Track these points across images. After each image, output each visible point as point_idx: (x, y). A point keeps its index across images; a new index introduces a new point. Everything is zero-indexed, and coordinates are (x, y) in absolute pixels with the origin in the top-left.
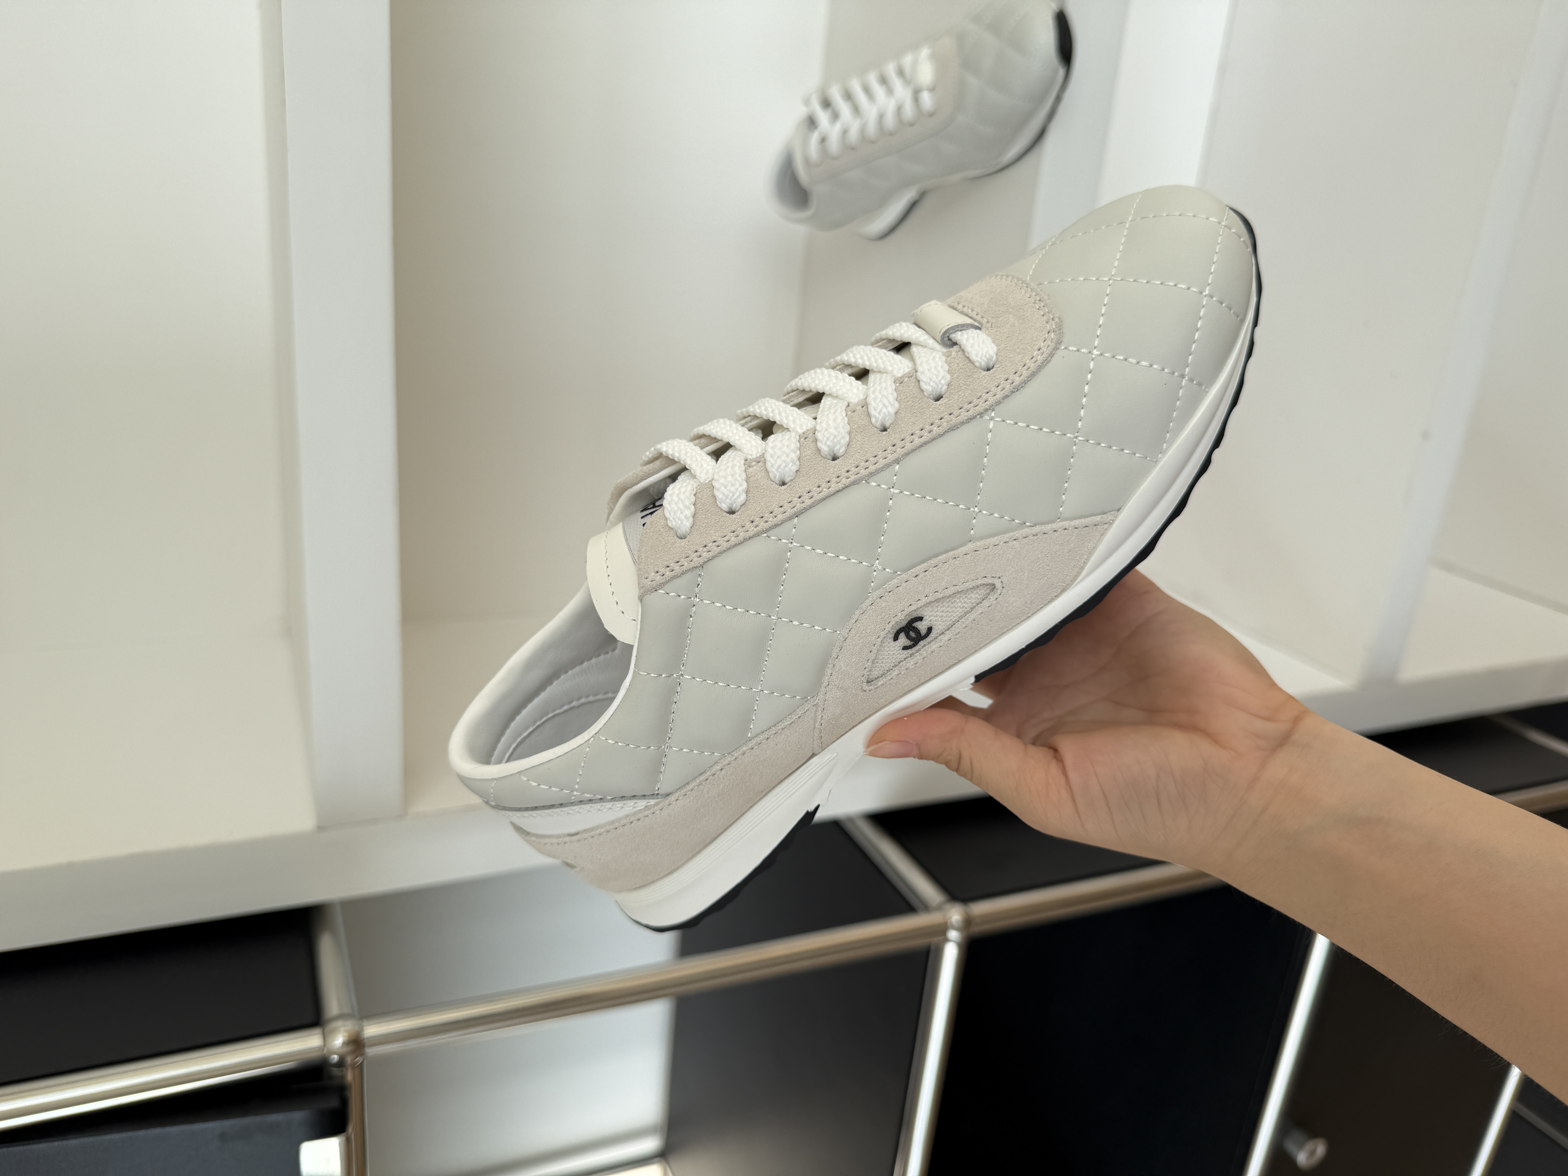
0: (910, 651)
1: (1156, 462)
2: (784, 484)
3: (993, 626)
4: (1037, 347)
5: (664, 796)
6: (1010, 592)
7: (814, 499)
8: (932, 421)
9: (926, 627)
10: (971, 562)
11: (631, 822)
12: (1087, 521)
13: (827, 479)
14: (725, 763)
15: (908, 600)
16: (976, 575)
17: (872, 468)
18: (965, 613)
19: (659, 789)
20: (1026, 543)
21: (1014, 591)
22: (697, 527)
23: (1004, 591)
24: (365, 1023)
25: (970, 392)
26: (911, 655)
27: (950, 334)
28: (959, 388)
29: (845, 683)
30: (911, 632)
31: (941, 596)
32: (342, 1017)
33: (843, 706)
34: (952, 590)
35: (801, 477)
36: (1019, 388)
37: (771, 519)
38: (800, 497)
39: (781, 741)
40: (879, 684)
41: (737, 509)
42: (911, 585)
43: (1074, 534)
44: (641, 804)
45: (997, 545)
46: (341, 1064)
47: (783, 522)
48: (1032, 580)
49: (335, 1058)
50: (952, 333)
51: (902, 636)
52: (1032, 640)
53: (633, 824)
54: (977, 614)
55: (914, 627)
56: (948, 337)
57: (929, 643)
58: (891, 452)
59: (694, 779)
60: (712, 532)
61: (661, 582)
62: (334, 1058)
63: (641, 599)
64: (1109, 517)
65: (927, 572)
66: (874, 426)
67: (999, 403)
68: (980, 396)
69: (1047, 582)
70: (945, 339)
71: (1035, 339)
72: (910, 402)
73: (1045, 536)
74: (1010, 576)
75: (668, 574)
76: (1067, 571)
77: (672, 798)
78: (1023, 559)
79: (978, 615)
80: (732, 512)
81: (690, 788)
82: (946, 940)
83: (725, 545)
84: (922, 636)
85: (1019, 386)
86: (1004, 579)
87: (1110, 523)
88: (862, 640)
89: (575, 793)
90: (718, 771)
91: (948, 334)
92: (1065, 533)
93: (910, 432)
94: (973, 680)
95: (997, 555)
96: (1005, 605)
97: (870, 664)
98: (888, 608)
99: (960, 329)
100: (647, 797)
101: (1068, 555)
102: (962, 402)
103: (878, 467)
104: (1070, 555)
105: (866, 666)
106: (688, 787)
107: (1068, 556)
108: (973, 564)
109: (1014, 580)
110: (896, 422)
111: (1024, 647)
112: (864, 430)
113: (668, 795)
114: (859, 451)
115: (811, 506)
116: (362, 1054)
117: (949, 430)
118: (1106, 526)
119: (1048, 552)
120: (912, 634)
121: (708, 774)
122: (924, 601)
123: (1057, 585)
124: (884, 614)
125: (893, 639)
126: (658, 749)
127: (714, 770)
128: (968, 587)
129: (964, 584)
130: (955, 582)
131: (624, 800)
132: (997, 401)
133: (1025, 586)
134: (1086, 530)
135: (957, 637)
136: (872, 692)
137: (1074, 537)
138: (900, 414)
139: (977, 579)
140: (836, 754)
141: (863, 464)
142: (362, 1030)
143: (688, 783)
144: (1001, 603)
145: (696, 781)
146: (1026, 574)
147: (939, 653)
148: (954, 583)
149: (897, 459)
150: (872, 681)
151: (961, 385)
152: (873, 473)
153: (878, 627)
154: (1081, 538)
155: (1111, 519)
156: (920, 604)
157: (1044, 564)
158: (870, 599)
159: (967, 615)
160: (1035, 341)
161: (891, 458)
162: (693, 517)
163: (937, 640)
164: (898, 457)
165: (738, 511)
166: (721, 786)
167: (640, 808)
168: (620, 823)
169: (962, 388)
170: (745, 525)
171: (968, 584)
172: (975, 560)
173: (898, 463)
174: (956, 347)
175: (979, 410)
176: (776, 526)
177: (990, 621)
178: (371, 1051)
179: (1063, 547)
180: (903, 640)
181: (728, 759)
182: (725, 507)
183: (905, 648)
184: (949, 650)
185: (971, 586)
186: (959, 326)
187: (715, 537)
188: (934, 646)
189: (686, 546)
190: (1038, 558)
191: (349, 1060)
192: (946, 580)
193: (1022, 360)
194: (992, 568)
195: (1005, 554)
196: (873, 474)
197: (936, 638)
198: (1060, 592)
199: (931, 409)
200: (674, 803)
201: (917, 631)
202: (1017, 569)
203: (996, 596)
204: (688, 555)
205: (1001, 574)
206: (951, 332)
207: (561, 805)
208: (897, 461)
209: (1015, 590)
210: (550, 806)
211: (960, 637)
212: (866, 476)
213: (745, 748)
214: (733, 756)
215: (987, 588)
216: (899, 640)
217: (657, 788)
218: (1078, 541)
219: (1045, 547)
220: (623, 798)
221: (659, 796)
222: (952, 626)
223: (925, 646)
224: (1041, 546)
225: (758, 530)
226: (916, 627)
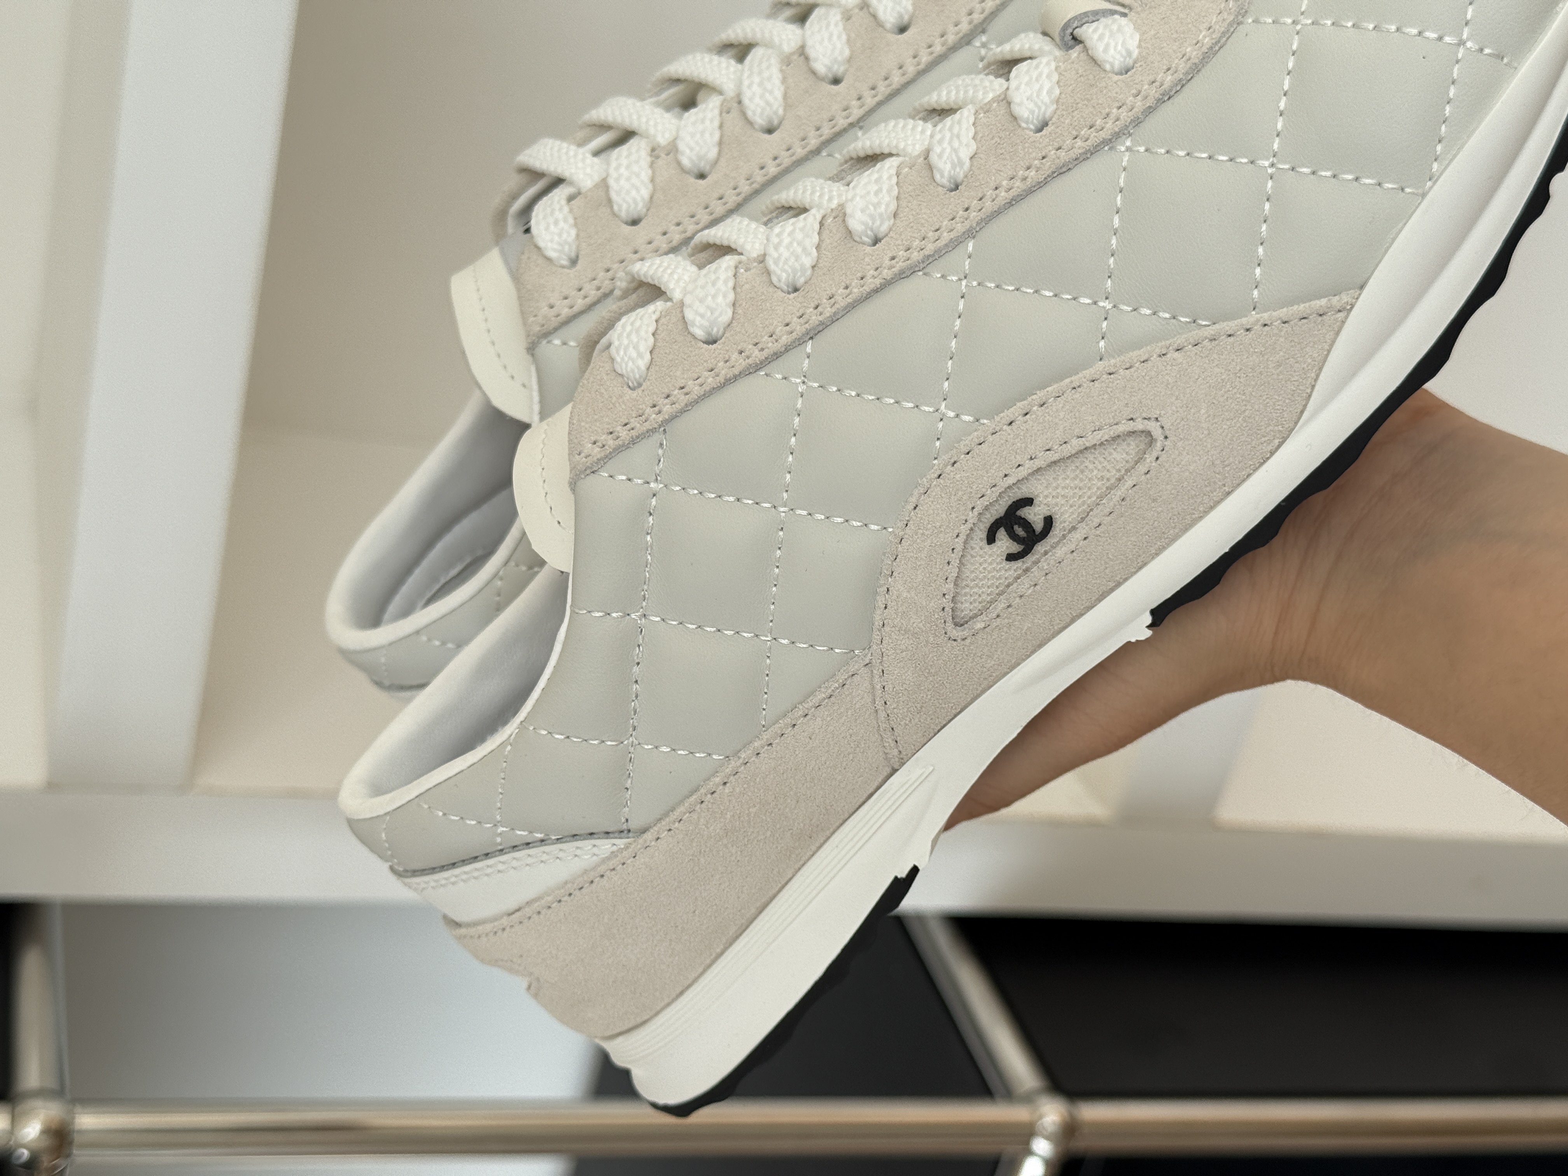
0: (1018, 564)
1: (1424, 195)
2: (796, 290)
3: (1162, 511)
4: (1206, 25)
5: (638, 834)
6: (1180, 444)
7: (837, 306)
8: (1027, 164)
9: (1042, 517)
10: (1101, 393)
11: (592, 882)
12: (1302, 308)
13: (859, 275)
14: (727, 770)
15: (999, 467)
16: (1113, 417)
17: (930, 248)
18: (1107, 488)
19: (627, 820)
20: (1196, 354)
21: (1186, 443)
22: (657, 368)
23: (1168, 443)
24: (78, 1109)
25: (1091, 109)
26: (1027, 570)
27: (1074, 29)
28: (1075, 105)
29: (912, 621)
30: (1016, 527)
31: (1056, 457)
32: (42, 1093)
33: (916, 667)
34: (1076, 444)
35: (820, 276)
36: (1172, 93)
37: (770, 344)
38: (816, 307)
39: (817, 731)
40: (980, 625)
41: (720, 333)
42: (1001, 439)
43: (1282, 333)
44: (606, 846)
45: (1147, 361)
46: (31, 1165)
47: (787, 349)
48: (1216, 420)
49: (25, 1154)
50: (1076, 28)
51: (1002, 534)
52: (1240, 537)
53: (594, 885)
54: (1126, 487)
55: (1020, 518)
56: (1072, 34)
57: (1053, 547)
58: (962, 219)
59: (681, 802)
60: (678, 373)
61: (599, 456)
62: (23, 1153)
63: (573, 485)
64: (1345, 298)
65: (1028, 416)
66: (938, 185)
67: (1137, 122)
68: (1108, 115)
69: (1244, 425)
70: (1066, 39)
71: (1203, 14)
72: (996, 139)
73: (1231, 339)
74: (1175, 416)
75: (611, 443)
76: (1280, 403)
77: (648, 836)
78: (1195, 382)
79: (1127, 489)
80: (712, 341)
81: (675, 817)
82: (1029, 1152)
83: (697, 391)
84: (1037, 533)
85: (1171, 90)
86: (1164, 421)
87: (1347, 309)
88: (929, 541)
89: (501, 829)
90: (718, 785)
91: (1070, 31)
92: (1265, 333)
93: (993, 185)
94: (1149, 620)
95: (1147, 378)
96: (1175, 469)
97: (951, 586)
98: (966, 482)
99: (1091, 18)
100: (611, 835)
101: (1278, 371)
102: (1077, 128)
103: (939, 245)
104: (1281, 372)
105: (945, 591)
106: (672, 816)
107: (1278, 375)
108: (1106, 396)
109: (1183, 422)
110: (971, 172)
111: (1227, 550)
112: (922, 192)
113: (644, 831)
114: (912, 225)
115: (834, 319)
116: (68, 1156)
117: (1055, 175)
118: (1341, 315)
119: (1238, 368)
120: (1020, 531)
121: (703, 791)
122: (1029, 467)
123: (1268, 429)
124: (960, 493)
125: (985, 541)
126: (617, 745)
127: (711, 785)
128: (1103, 439)
129: (1095, 433)
130: (1077, 430)
131: (577, 840)
132: (1132, 118)
133: (1206, 432)
134: (1303, 325)
135: (1098, 532)
136: (968, 641)
137: (1282, 340)
138: (979, 160)
139: (1116, 424)
140: (931, 768)
141: (916, 243)
142: (74, 1118)
143: (673, 809)
144: (1167, 465)
145: (684, 805)
146: (1203, 411)
147: (1071, 565)
148: (1077, 432)
149: (969, 230)
150: (967, 622)
151: (1078, 101)
152: (930, 256)
153: (954, 515)
154: (1296, 340)
155: (1347, 303)
156: (1023, 472)
157: (1235, 390)
158: (936, 467)
159: (1112, 492)
160: (1203, 17)
161: (960, 228)
162: (651, 352)
163: (1065, 541)
164: (971, 227)
165: (721, 338)
166: (728, 816)
167: (603, 856)
168: (573, 883)
169: (1080, 105)
170: (730, 357)
171: (1101, 432)
172: (1109, 390)
173: (974, 237)
174: (1078, 48)
175: (1104, 136)
176: (777, 356)
177: (1154, 500)
178: (81, 1156)
179: (1266, 357)
180: (1005, 544)
181: (734, 763)
182: (699, 333)
183: (1011, 557)
184: (1089, 559)
185: (1106, 437)
186: (1089, 14)
187: (683, 381)
188: (1060, 552)
189: (638, 398)
190: (1223, 380)
191: (46, 1162)
192: (1061, 428)
193: (1180, 50)
194: (1141, 402)
195: (1160, 377)
196: (930, 260)
197: (1064, 536)
198: (1277, 444)
199: (1027, 145)
200: (653, 843)
201: (1026, 525)
202: (1185, 402)
203: (1155, 455)
204: (640, 411)
205: (1158, 413)
206: (1075, 25)
207: (487, 855)
208: (970, 234)
209: (1188, 440)
210: (472, 858)
211: (1104, 533)
212: (919, 263)
213: (757, 744)
214: (739, 758)
215: (1140, 441)
216: (998, 543)
217: (623, 820)
218: (1292, 346)
219: (1233, 360)
220: (575, 836)
221: (631, 835)
222: (1088, 513)
223: (1046, 553)
224: (1225, 359)
225: (748, 364)
226: (1023, 516)
